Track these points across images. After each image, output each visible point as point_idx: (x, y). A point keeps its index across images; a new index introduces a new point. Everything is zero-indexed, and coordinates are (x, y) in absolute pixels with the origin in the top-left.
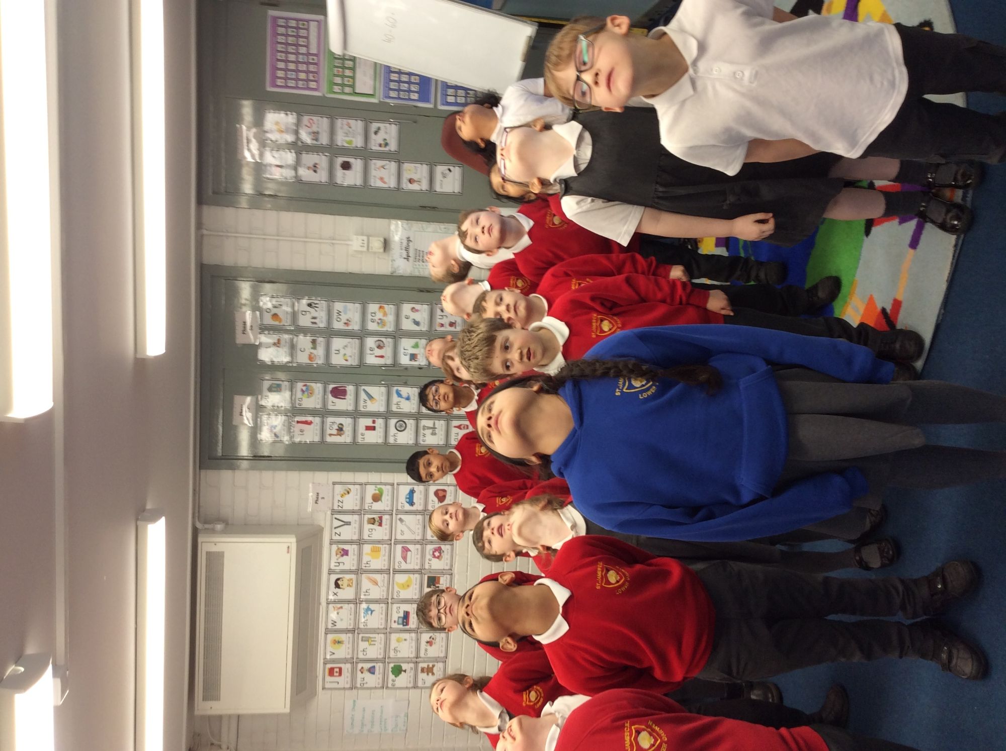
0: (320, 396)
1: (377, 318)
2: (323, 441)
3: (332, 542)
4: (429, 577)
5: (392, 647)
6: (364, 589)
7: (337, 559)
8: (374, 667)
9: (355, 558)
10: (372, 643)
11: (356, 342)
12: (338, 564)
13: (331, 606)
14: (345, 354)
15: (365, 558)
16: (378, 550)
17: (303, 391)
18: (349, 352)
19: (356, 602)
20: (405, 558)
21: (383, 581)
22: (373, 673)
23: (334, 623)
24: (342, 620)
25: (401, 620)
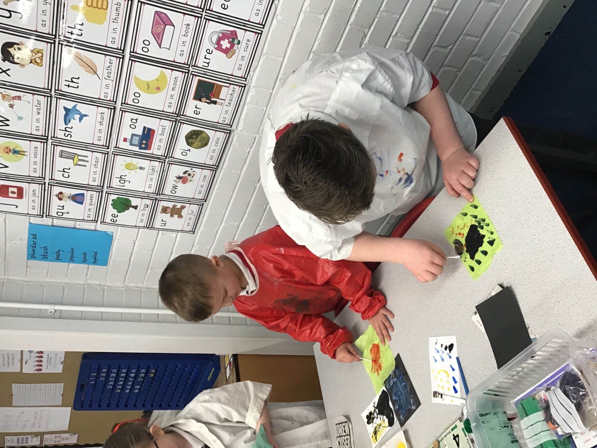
5: (117, 173)
6: (66, 76)
10: (80, 163)
19: (50, 93)
20: (158, 37)
21: (108, 69)
23: (5, 121)
24: (20, 118)
25: (136, 140)
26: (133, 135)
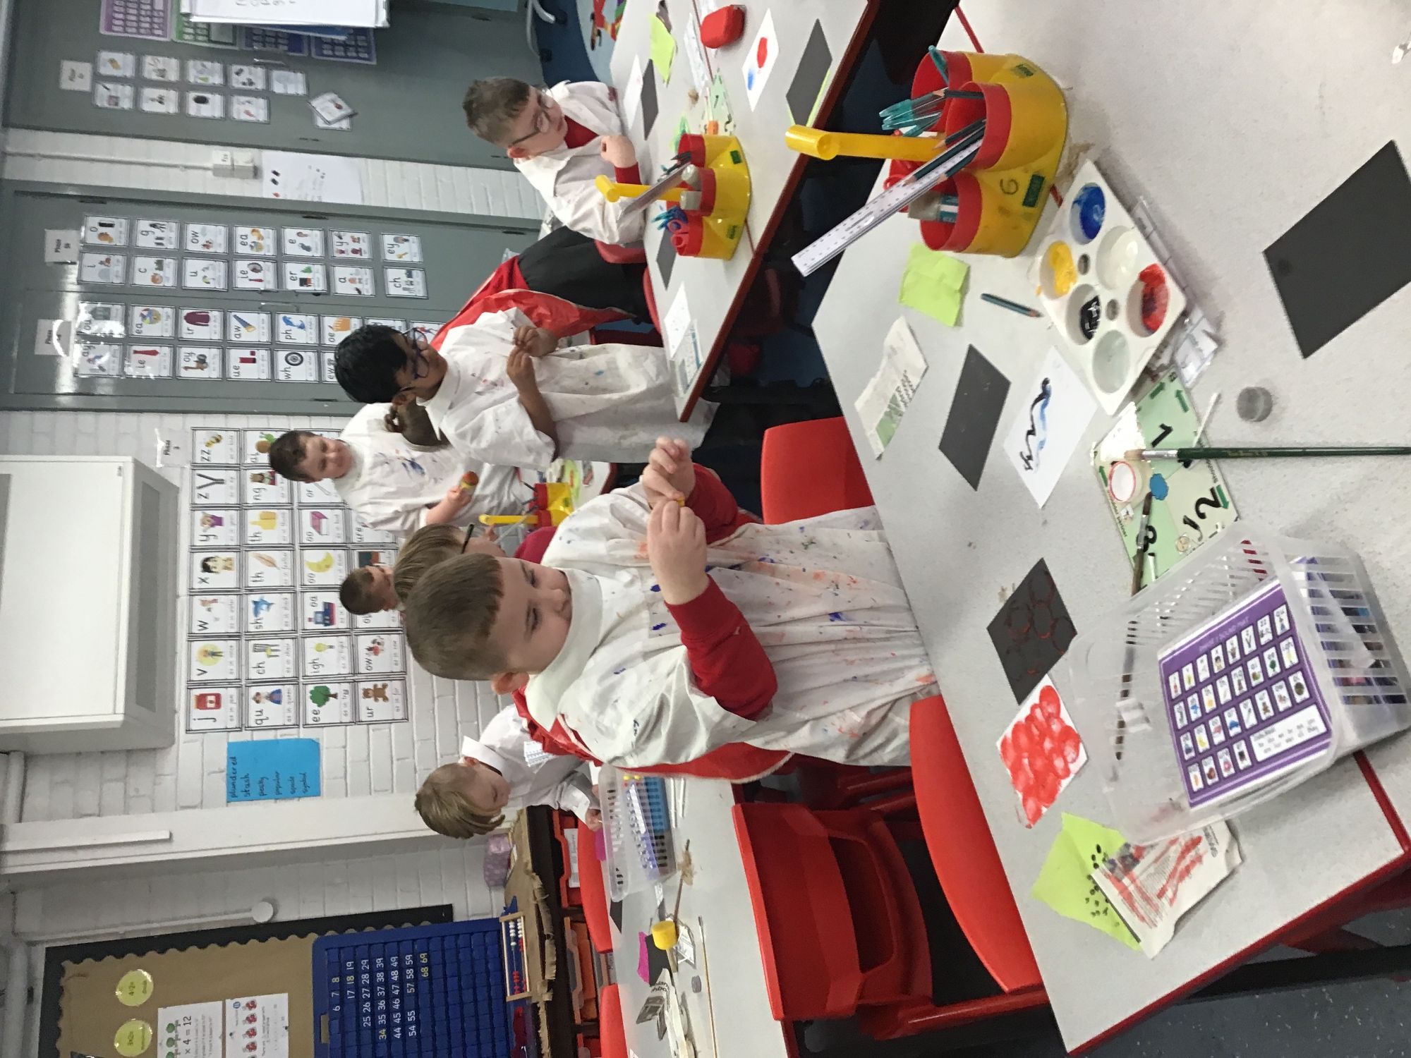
0: (170, 322)
1: (249, 241)
2: (175, 376)
3: (195, 507)
4: (360, 554)
5: (309, 659)
6: (252, 572)
7: (204, 531)
8: (279, 692)
9: (235, 528)
10: (273, 653)
11: (221, 266)
12: (205, 538)
13: (197, 599)
14: (205, 277)
15: (251, 530)
16: (273, 517)
17: (143, 317)
18: (209, 274)
19: (240, 591)
20: (317, 527)
21: (284, 560)
22: (279, 702)
23: (203, 625)
24: (217, 619)
25: (320, 618)
26: (317, 613)
